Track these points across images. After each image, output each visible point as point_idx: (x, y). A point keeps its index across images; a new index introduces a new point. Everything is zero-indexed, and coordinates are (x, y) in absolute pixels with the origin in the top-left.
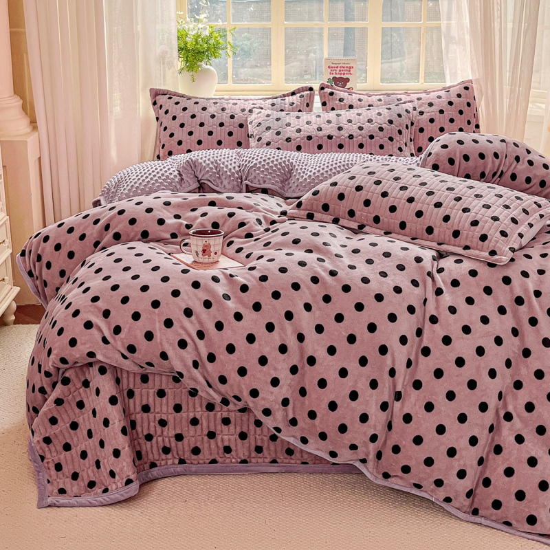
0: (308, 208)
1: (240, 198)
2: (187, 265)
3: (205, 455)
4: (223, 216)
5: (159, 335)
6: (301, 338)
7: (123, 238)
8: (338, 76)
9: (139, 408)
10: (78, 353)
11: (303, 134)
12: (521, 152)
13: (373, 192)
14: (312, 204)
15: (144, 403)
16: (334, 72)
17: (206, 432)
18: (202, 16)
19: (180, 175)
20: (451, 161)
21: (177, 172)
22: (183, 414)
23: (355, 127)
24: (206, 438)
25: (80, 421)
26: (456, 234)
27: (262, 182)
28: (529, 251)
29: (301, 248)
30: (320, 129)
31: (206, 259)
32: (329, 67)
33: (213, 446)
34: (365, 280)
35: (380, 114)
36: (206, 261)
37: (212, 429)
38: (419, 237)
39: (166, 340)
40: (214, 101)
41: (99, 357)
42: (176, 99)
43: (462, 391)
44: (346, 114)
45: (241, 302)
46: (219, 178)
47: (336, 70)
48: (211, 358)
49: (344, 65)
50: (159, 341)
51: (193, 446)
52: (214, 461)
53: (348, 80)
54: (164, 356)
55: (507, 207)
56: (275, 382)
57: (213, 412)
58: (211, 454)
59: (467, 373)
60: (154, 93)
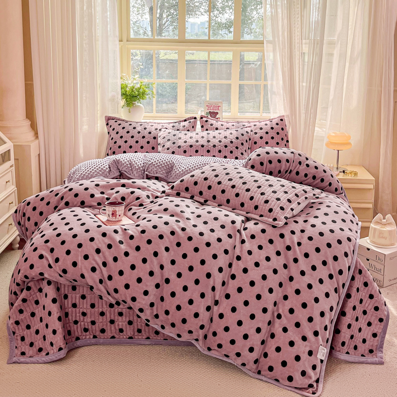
0: (178, 189)
1: (139, 182)
2: (102, 222)
3: (108, 334)
4: (128, 193)
5: (80, 264)
6: (162, 267)
7: (70, 204)
8: (212, 111)
9: (70, 305)
10: (34, 273)
11: (188, 144)
12: (302, 159)
13: (213, 181)
14: (180, 187)
15: (74, 302)
16: (210, 109)
17: (109, 320)
18: (137, 76)
19: (110, 168)
20: (262, 164)
21: (108, 166)
22: (96, 309)
23: (218, 140)
24: (109, 324)
25: (36, 312)
26: (256, 207)
27: (155, 173)
28: (297, 219)
29: (168, 213)
31: (114, 219)
32: (207, 106)
33: (113, 329)
34: (201, 234)
35: (232, 134)
36: (114, 220)
37: (113, 318)
38: (237, 208)
39: (84, 267)
40: (140, 124)
41: (46, 275)
42: (119, 122)
43: (253, 301)
44: (212, 133)
45: (129, 245)
46: (132, 170)
48: (110, 278)
49: (215, 105)
50: (80, 267)
51: (101, 328)
52: (113, 337)
53: (217, 113)
54: (83, 276)
55: (286, 192)
56: (146, 293)
57: (114, 309)
58: (111, 333)
59: (256, 290)
60: (107, 118)
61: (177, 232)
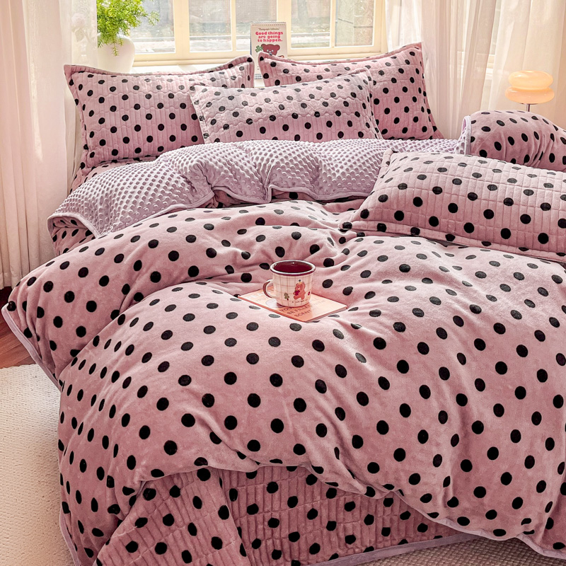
0: (378, 217)
3: (326, 552)
7: (163, 278)
8: (267, 43)
9: (244, 510)
11: (265, 114)
13: (456, 194)
14: (382, 212)
15: (251, 502)
16: (262, 39)
17: (325, 524)
19: (189, 182)
20: (498, 146)
22: (299, 507)
23: (320, 103)
24: (325, 531)
25: (170, 541)
27: (290, 185)
29: (416, 277)
30: (282, 107)
31: (298, 302)
32: (257, 33)
33: (334, 539)
34: (516, 315)
35: (342, 88)
37: (333, 519)
38: (530, 246)
39: (300, 427)
41: (212, 463)
42: (100, 77)
45: (381, 362)
47: (264, 37)
48: (358, 442)
49: (273, 31)
50: (291, 430)
51: (311, 543)
52: (335, 556)
53: (278, 47)
54: (300, 449)
56: (437, 461)
57: (335, 498)
58: (331, 549)
60: (70, 71)
61: (466, 317)
